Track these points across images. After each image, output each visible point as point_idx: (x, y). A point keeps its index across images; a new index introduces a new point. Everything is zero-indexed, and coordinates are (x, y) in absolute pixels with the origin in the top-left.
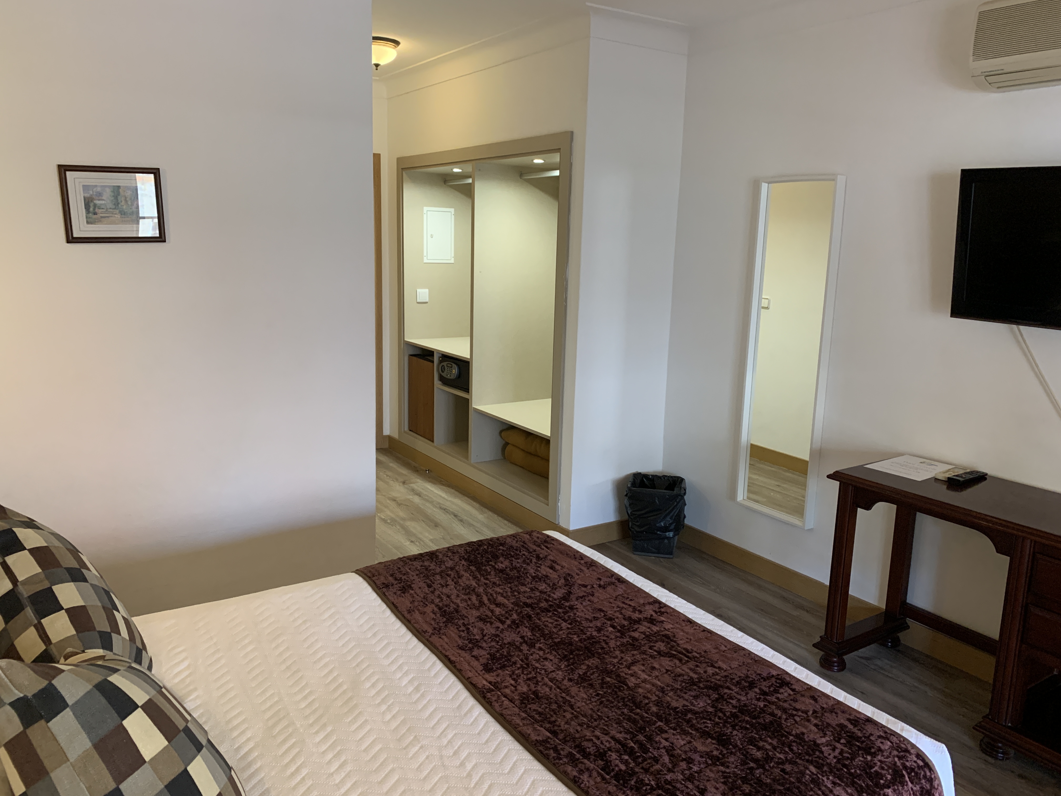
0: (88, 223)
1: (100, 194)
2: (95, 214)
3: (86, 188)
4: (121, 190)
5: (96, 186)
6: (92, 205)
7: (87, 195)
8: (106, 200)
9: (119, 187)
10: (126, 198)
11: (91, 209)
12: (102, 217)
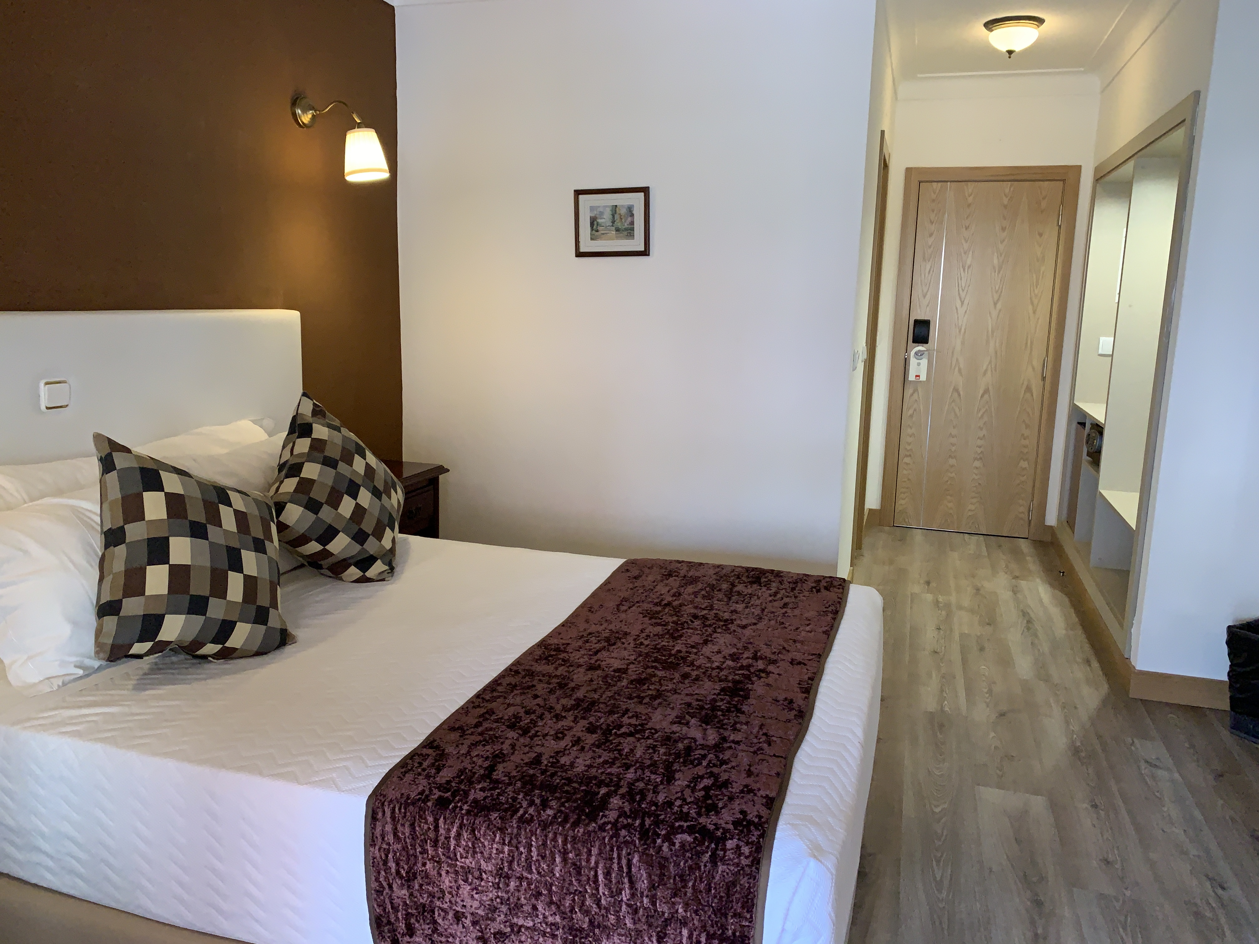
0: (592, 239)
1: (602, 213)
2: (597, 231)
3: (592, 209)
4: (617, 209)
5: (599, 207)
6: (595, 223)
7: (593, 215)
8: (605, 220)
9: (616, 206)
10: (621, 216)
11: (595, 227)
12: (603, 234)
